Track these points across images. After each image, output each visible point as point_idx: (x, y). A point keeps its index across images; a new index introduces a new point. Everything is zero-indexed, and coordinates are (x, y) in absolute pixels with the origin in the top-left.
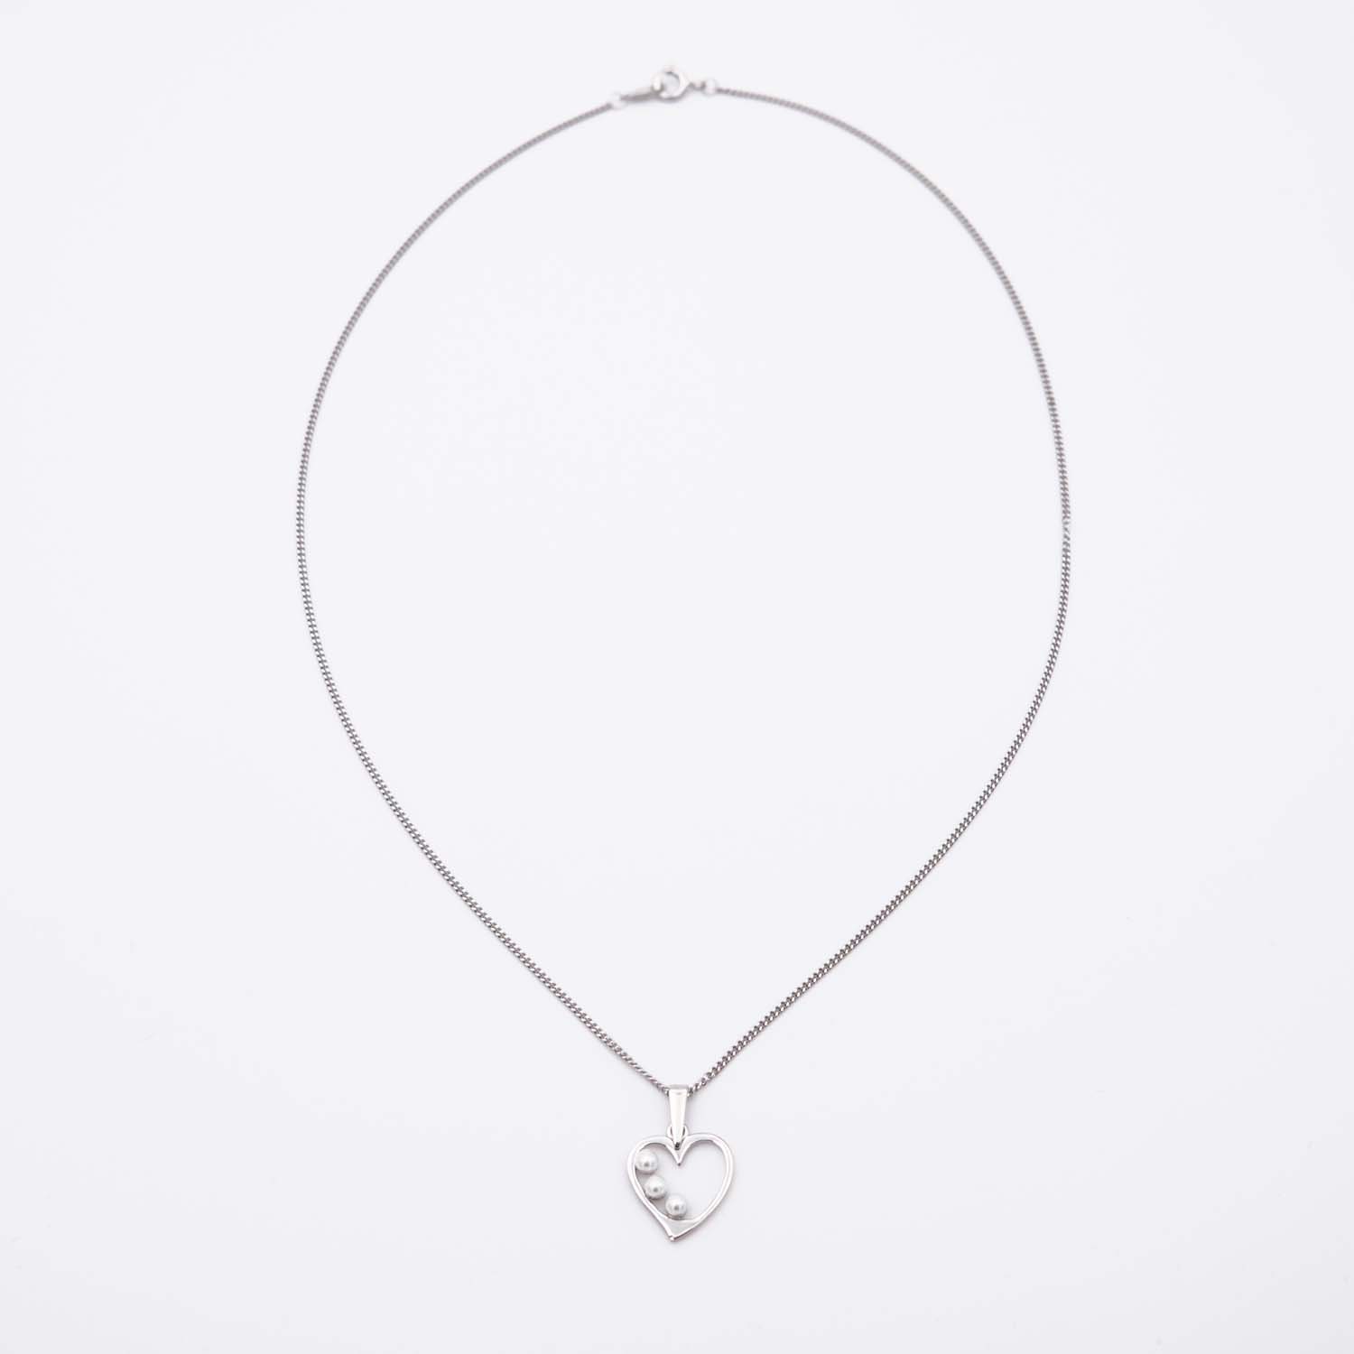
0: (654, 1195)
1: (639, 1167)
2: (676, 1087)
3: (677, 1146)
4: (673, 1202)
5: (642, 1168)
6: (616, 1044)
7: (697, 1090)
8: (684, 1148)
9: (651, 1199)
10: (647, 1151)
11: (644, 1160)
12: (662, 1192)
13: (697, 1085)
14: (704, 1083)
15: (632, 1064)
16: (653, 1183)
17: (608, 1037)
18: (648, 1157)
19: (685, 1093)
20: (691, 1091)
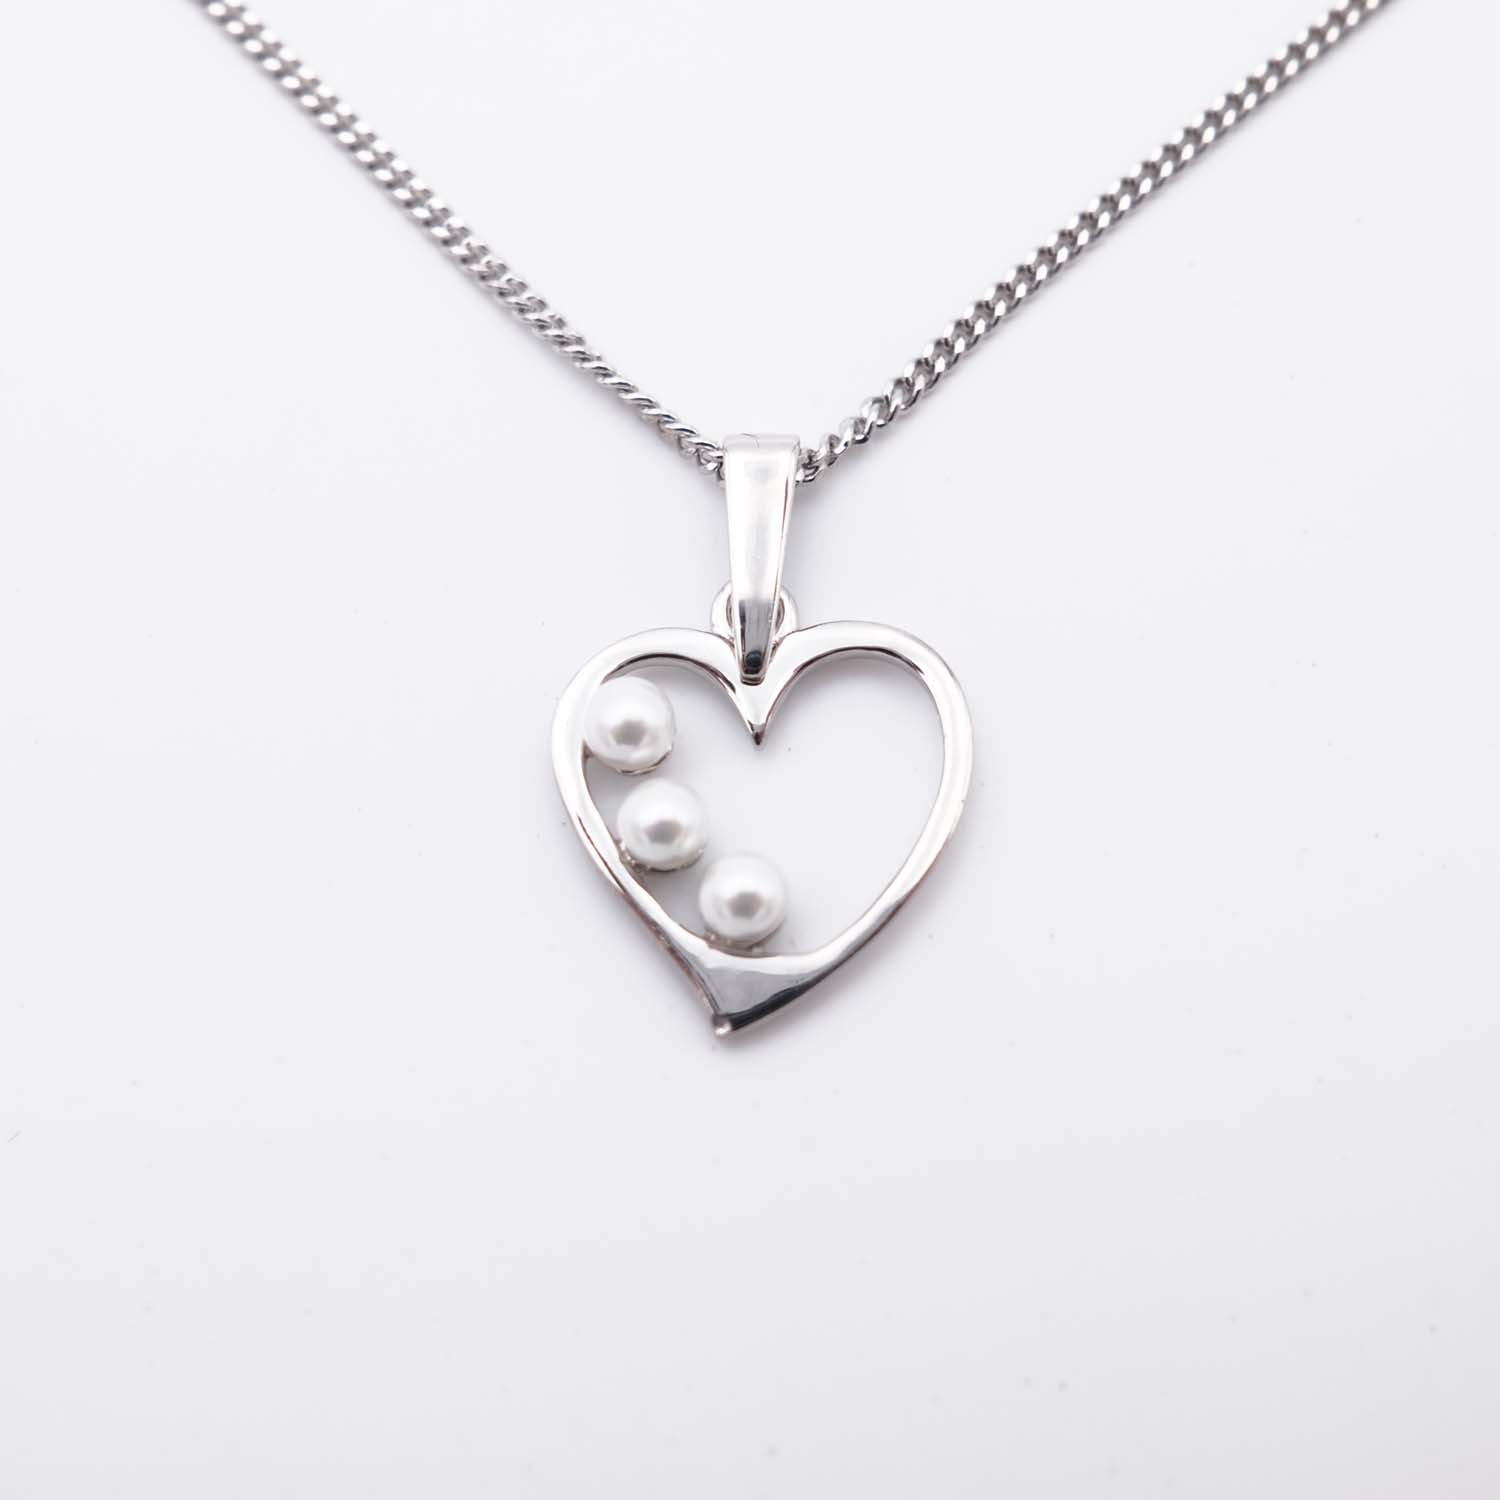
0: (653, 854)
1: (596, 747)
2: (753, 441)
3: (753, 666)
4: (721, 886)
5: (610, 751)
6: (523, 286)
7: (832, 460)
8: (778, 672)
9: (644, 872)
10: (631, 683)
11: (615, 718)
12: (686, 844)
13: (833, 441)
14: (864, 437)
15: (563, 341)
16: (648, 805)
17: (475, 241)
18: (638, 700)
19: (787, 467)
20: (809, 464)
